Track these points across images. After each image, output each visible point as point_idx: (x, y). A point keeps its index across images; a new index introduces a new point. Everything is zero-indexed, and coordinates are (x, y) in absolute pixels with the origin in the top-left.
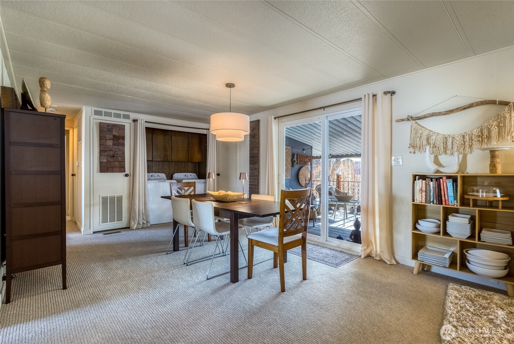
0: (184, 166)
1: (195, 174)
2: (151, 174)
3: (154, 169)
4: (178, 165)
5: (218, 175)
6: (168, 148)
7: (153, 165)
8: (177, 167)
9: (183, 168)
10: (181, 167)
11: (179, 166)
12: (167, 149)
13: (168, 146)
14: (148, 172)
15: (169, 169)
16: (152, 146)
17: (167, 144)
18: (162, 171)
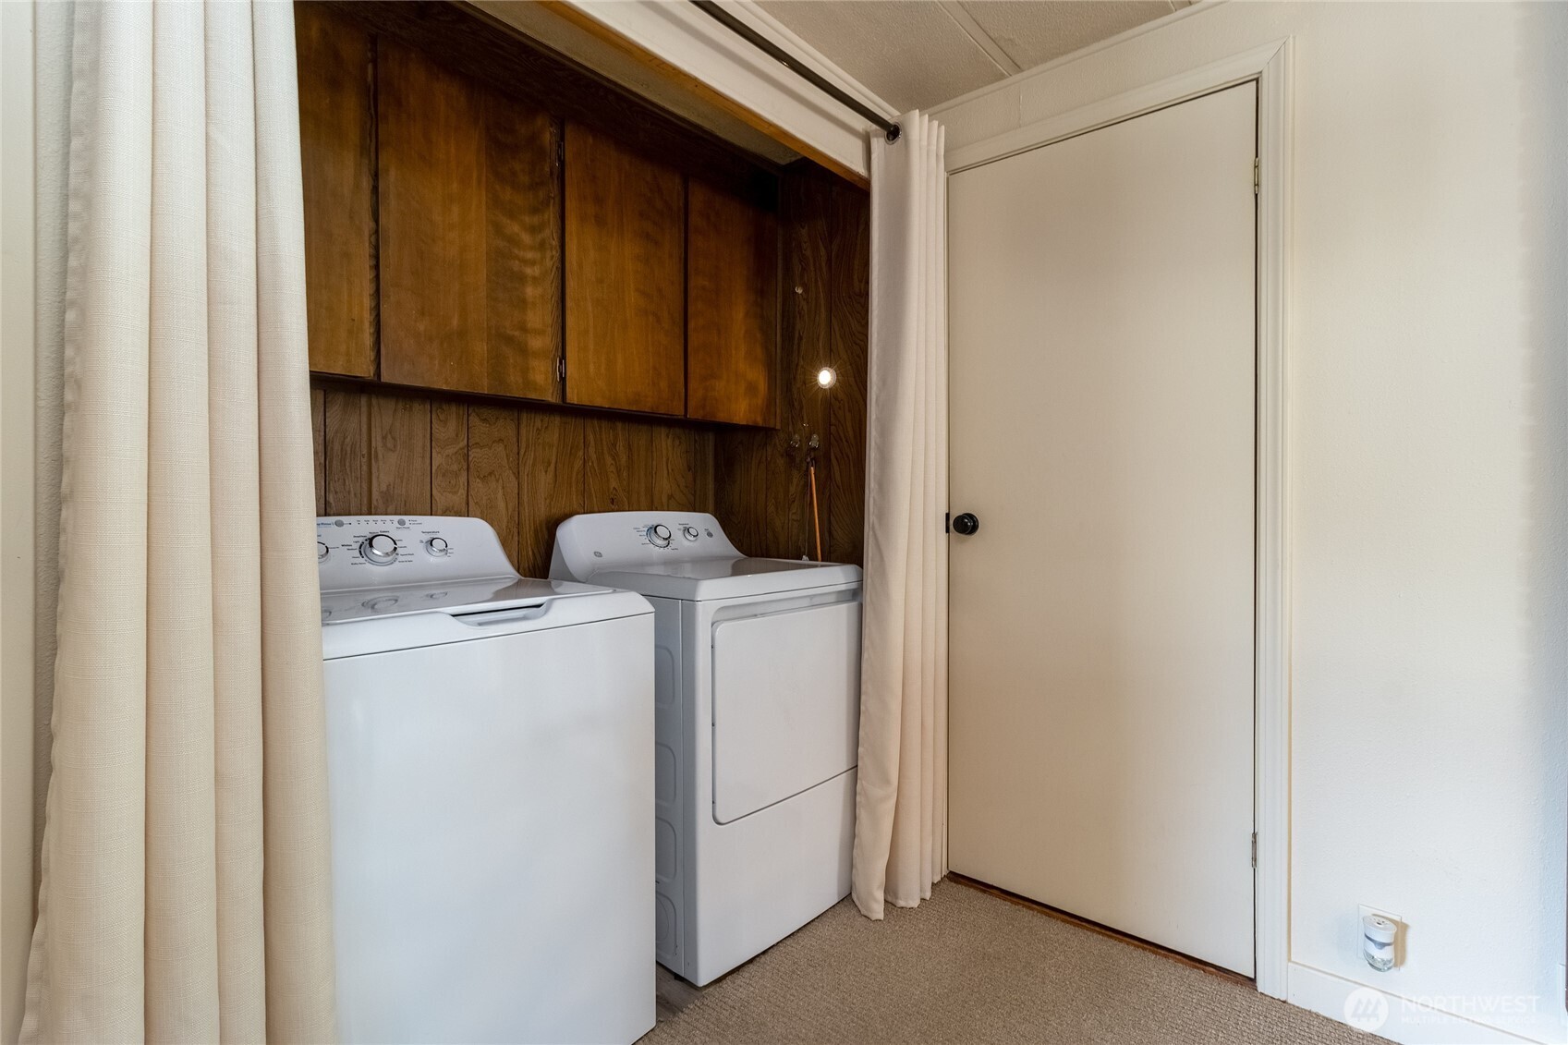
0: (624, 459)
1: (704, 522)
2: (360, 526)
3: (384, 477)
4: (586, 445)
5: (964, 525)
6: (528, 271)
7: (377, 442)
8: (578, 464)
9: (619, 471)
10: (609, 460)
11: (592, 450)
12: (521, 278)
13: (529, 255)
14: (325, 509)
15: (518, 478)
16: (367, 225)
17: (526, 238)
18: (458, 498)
